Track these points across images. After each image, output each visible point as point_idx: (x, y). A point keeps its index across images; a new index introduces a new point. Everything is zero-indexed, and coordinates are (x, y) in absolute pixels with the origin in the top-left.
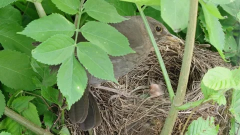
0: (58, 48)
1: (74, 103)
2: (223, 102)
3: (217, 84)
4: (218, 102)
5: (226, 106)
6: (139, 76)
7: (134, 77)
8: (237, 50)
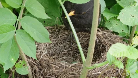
0: (4, 32)
1: (8, 69)
2: (121, 66)
3: (118, 54)
4: (118, 67)
5: (123, 70)
6: (65, 50)
7: (62, 51)
8: (128, 32)
